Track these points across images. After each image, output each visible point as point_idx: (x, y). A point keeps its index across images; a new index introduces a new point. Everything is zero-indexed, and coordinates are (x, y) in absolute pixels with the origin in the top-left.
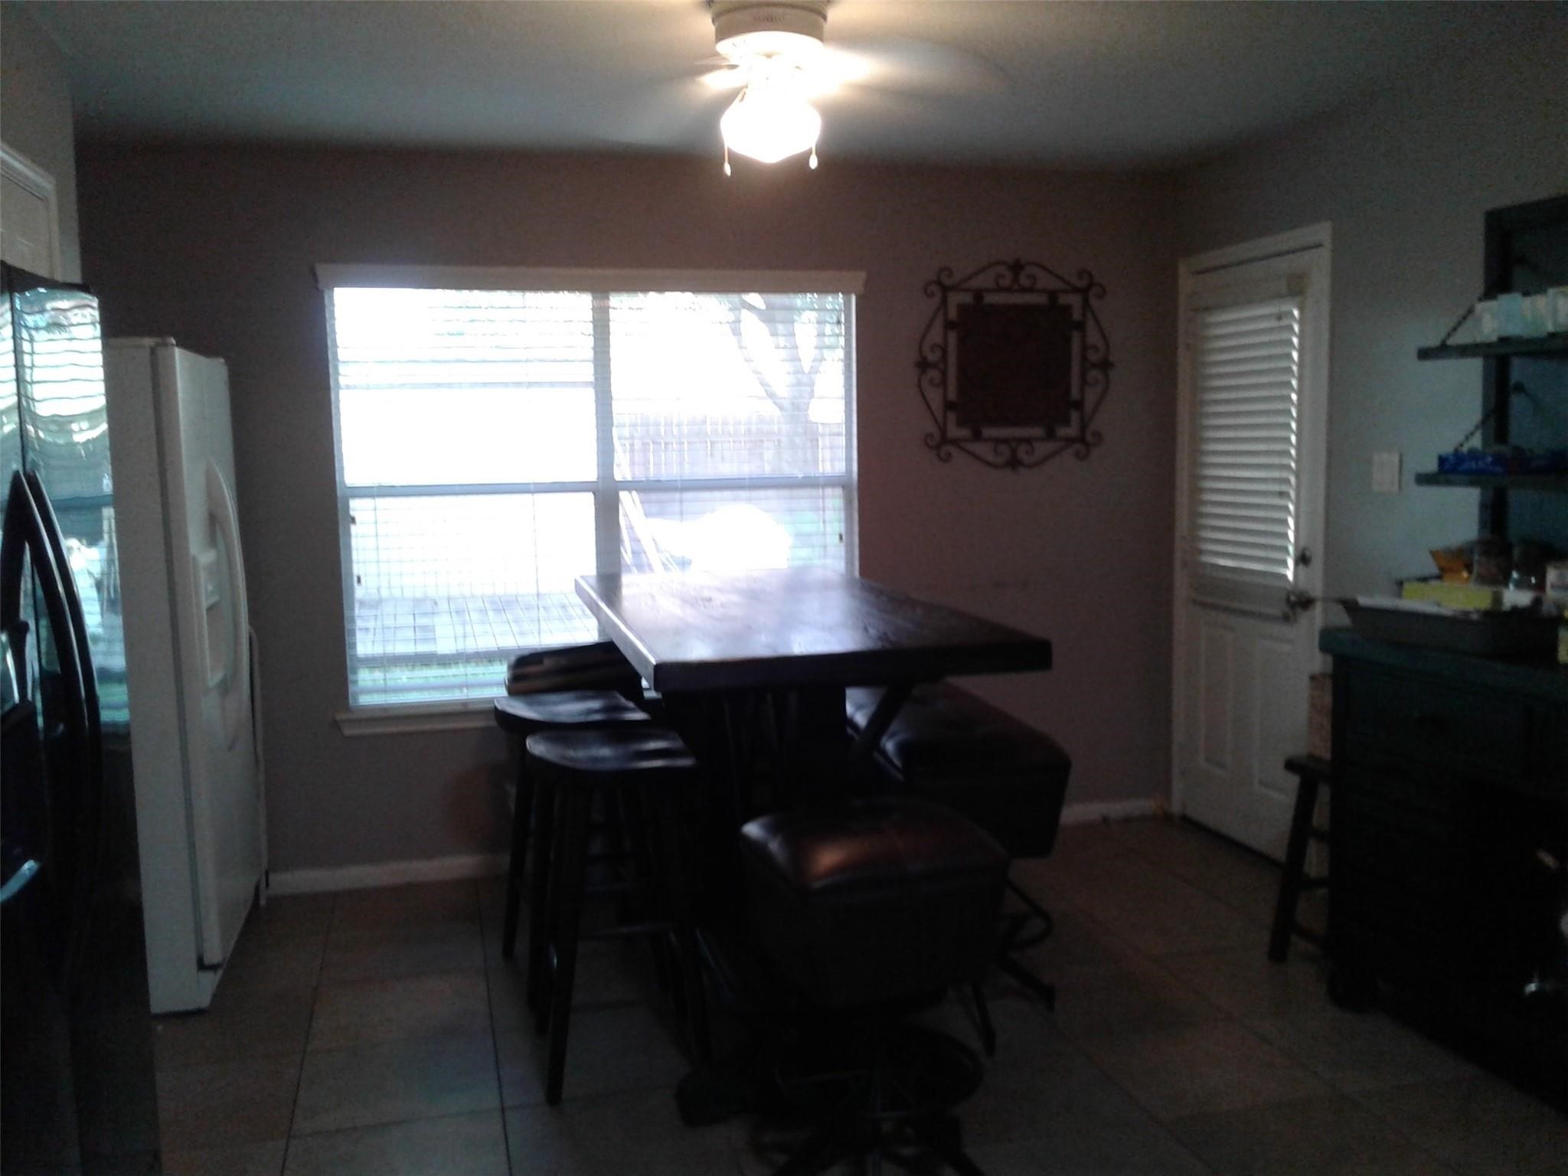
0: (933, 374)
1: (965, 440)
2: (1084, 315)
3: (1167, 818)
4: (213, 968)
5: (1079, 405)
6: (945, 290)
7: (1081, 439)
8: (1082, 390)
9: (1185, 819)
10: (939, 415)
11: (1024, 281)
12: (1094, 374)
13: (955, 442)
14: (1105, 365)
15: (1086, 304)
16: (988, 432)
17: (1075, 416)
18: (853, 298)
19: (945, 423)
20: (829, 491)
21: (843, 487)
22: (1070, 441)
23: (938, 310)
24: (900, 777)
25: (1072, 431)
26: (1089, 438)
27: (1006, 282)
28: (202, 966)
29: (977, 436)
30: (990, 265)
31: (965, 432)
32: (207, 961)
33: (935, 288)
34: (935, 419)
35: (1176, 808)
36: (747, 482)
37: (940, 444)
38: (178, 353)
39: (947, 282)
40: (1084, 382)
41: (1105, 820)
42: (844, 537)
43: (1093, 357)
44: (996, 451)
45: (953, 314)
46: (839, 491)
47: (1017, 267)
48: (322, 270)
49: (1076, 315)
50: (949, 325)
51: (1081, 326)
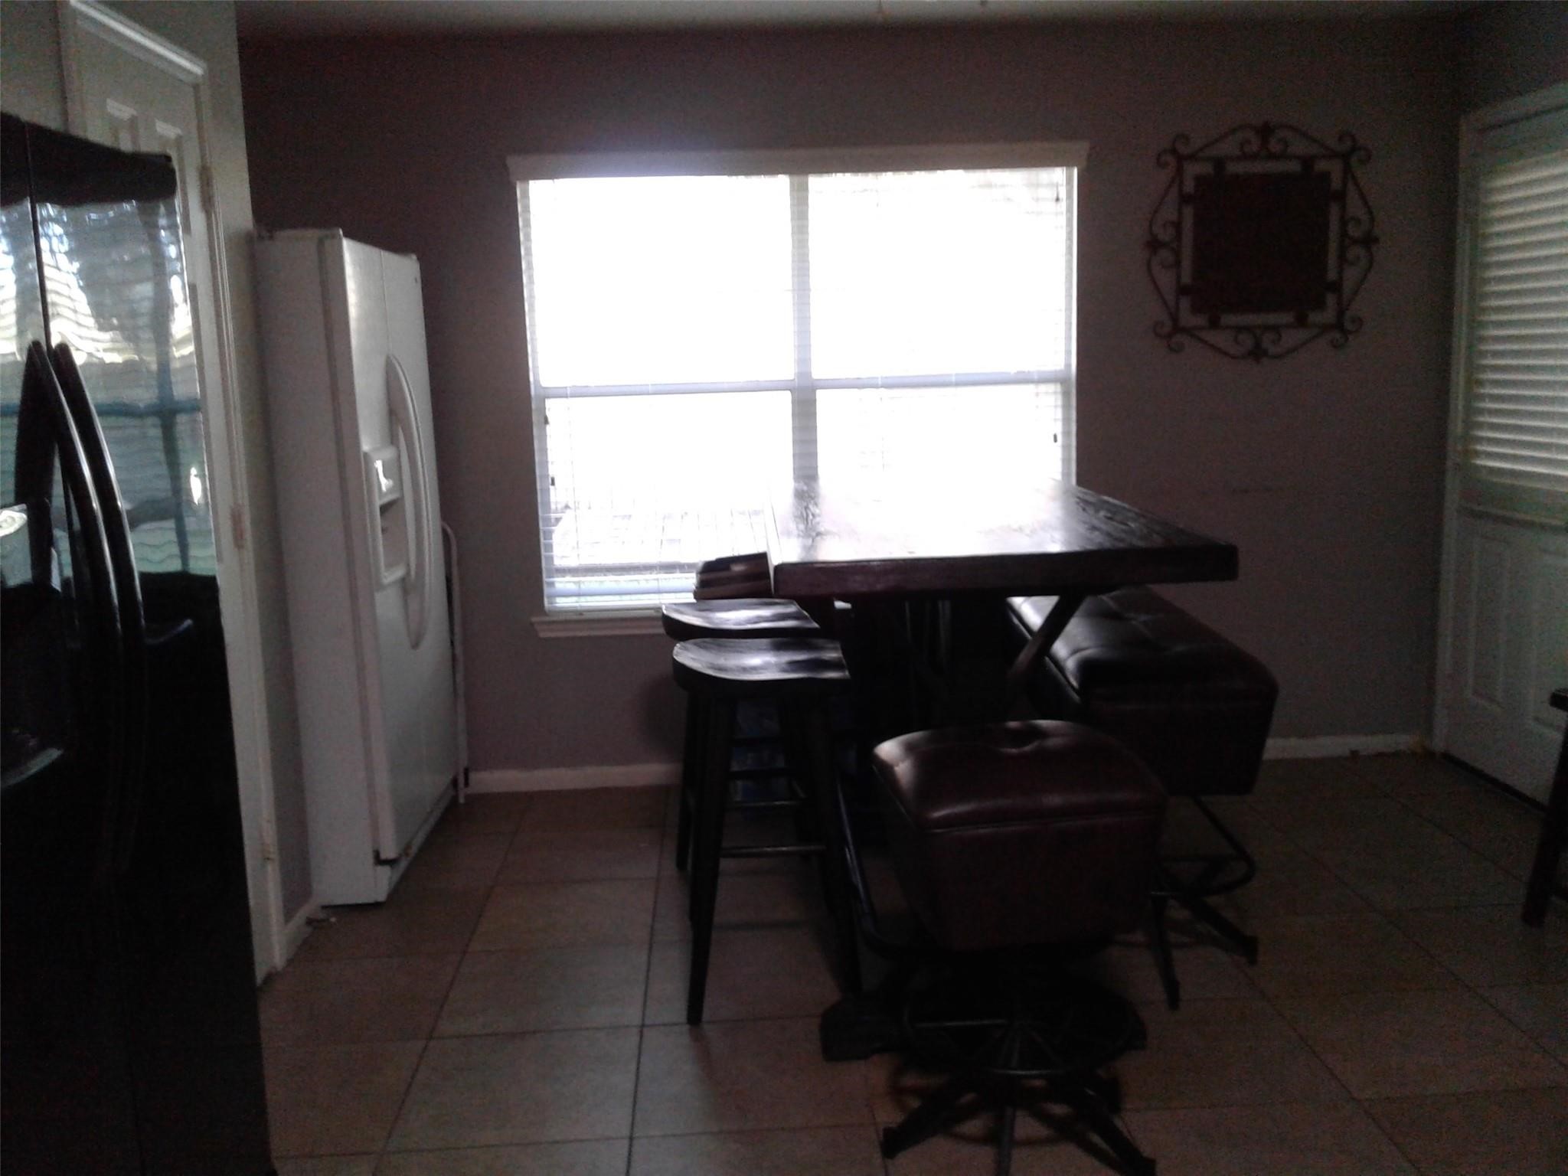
0: (1165, 254)
1: (1201, 328)
2: (1345, 184)
3: (1429, 755)
4: (391, 863)
5: (1336, 287)
6: (1181, 159)
7: (1339, 326)
8: (1341, 272)
9: (1448, 757)
10: (1170, 298)
11: (1274, 146)
12: (1356, 251)
13: (1188, 331)
14: (1369, 241)
15: (1347, 170)
16: (1229, 319)
17: (1331, 299)
18: (1075, 171)
19: (1177, 308)
20: (1043, 388)
21: (1061, 383)
22: (1325, 328)
23: (1173, 181)
24: (1076, 697)
25: (1328, 316)
26: (1348, 326)
27: (1254, 147)
28: (379, 861)
29: (1214, 324)
30: (1233, 131)
31: (1200, 320)
32: (383, 856)
33: (1170, 159)
34: (1165, 303)
35: (1438, 744)
36: (953, 379)
37: (1172, 333)
38: (347, 245)
39: (1183, 150)
40: (1342, 259)
41: (1354, 754)
42: (1060, 438)
43: (1354, 231)
44: (1236, 340)
45: (1189, 187)
46: (1058, 388)
47: (1265, 131)
48: (512, 161)
49: (1336, 184)
50: (1185, 199)
51: (1341, 197)
